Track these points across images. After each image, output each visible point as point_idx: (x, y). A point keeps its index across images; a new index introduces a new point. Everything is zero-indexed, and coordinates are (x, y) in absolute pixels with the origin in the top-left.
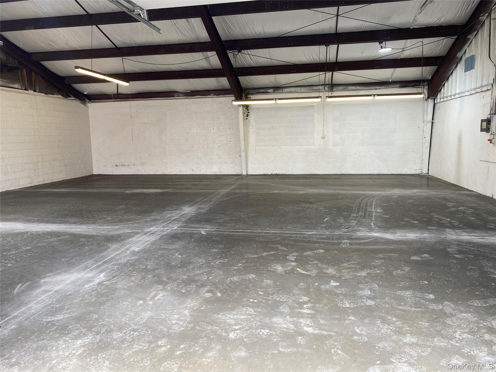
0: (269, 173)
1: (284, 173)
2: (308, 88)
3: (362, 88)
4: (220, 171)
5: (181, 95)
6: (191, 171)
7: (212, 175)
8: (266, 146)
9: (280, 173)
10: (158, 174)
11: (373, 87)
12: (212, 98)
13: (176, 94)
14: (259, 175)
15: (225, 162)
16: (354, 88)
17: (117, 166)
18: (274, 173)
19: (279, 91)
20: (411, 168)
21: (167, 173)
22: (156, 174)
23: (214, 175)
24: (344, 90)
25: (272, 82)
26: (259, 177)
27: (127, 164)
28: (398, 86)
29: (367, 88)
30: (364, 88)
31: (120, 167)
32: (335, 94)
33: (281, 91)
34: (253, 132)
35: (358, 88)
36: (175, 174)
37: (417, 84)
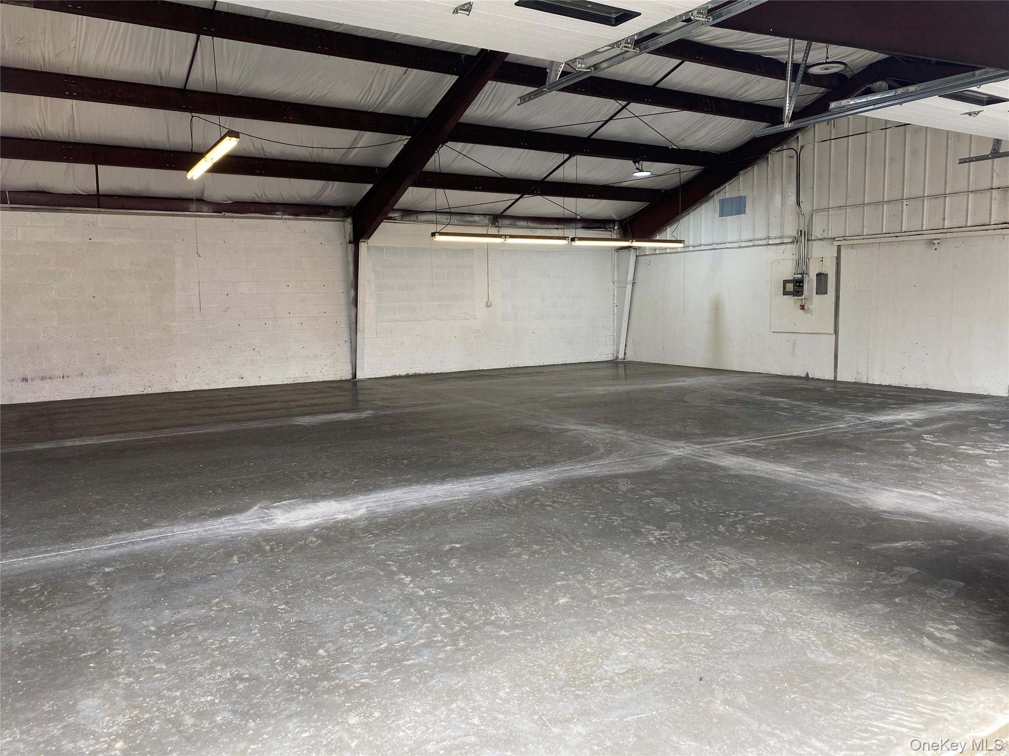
1: (429, 372)
3: (535, 225)
4: (305, 375)
6: (235, 380)
7: (287, 384)
8: (396, 320)
9: (422, 372)
10: (150, 392)
12: (285, 221)
14: (384, 378)
15: (316, 356)
17: (25, 380)
18: (412, 372)
19: (411, 219)
21: (176, 388)
22: (145, 393)
27: (59, 373)
29: (542, 226)
30: (538, 226)
31: (38, 382)
32: (503, 231)
33: (415, 218)
34: (371, 294)
35: (531, 224)
36: (197, 389)
37: (602, 225)
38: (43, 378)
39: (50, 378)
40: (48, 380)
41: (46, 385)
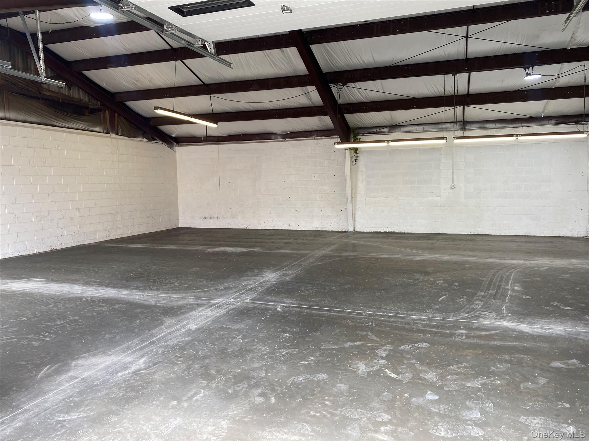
0: (383, 231)
1: (402, 231)
2: (433, 126)
3: (503, 125)
4: (322, 226)
5: (279, 137)
6: (286, 226)
7: (312, 231)
8: (379, 197)
9: (396, 231)
10: (249, 228)
11: (519, 124)
12: (314, 140)
13: (273, 137)
14: (370, 232)
15: (328, 216)
16: (493, 125)
17: (205, 218)
18: (389, 230)
19: (396, 131)
20: (573, 229)
21: (260, 227)
22: (247, 228)
23: (314, 231)
24: (479, 128)
25: (386, 120)
26: (369, 235)
27: (216, 216)
28: (553, 122)
29: (510, 126)
30: (507, 126)
31: (209, 219)
32: (468, 133)
33: (399, 130)
34: (363, 181)
35: (499, 125)
36: (269, 229)
37: (580, 120)
38: (211, 218)
39: (213, 218)
40: (212, 219)
41: (212, 221)
